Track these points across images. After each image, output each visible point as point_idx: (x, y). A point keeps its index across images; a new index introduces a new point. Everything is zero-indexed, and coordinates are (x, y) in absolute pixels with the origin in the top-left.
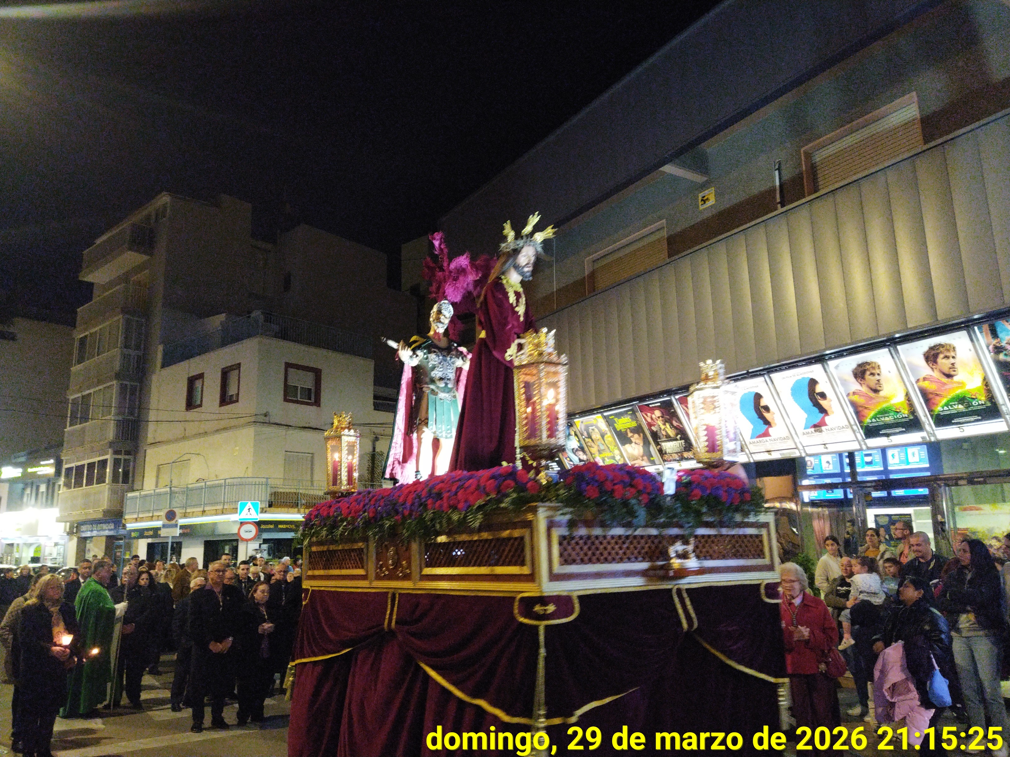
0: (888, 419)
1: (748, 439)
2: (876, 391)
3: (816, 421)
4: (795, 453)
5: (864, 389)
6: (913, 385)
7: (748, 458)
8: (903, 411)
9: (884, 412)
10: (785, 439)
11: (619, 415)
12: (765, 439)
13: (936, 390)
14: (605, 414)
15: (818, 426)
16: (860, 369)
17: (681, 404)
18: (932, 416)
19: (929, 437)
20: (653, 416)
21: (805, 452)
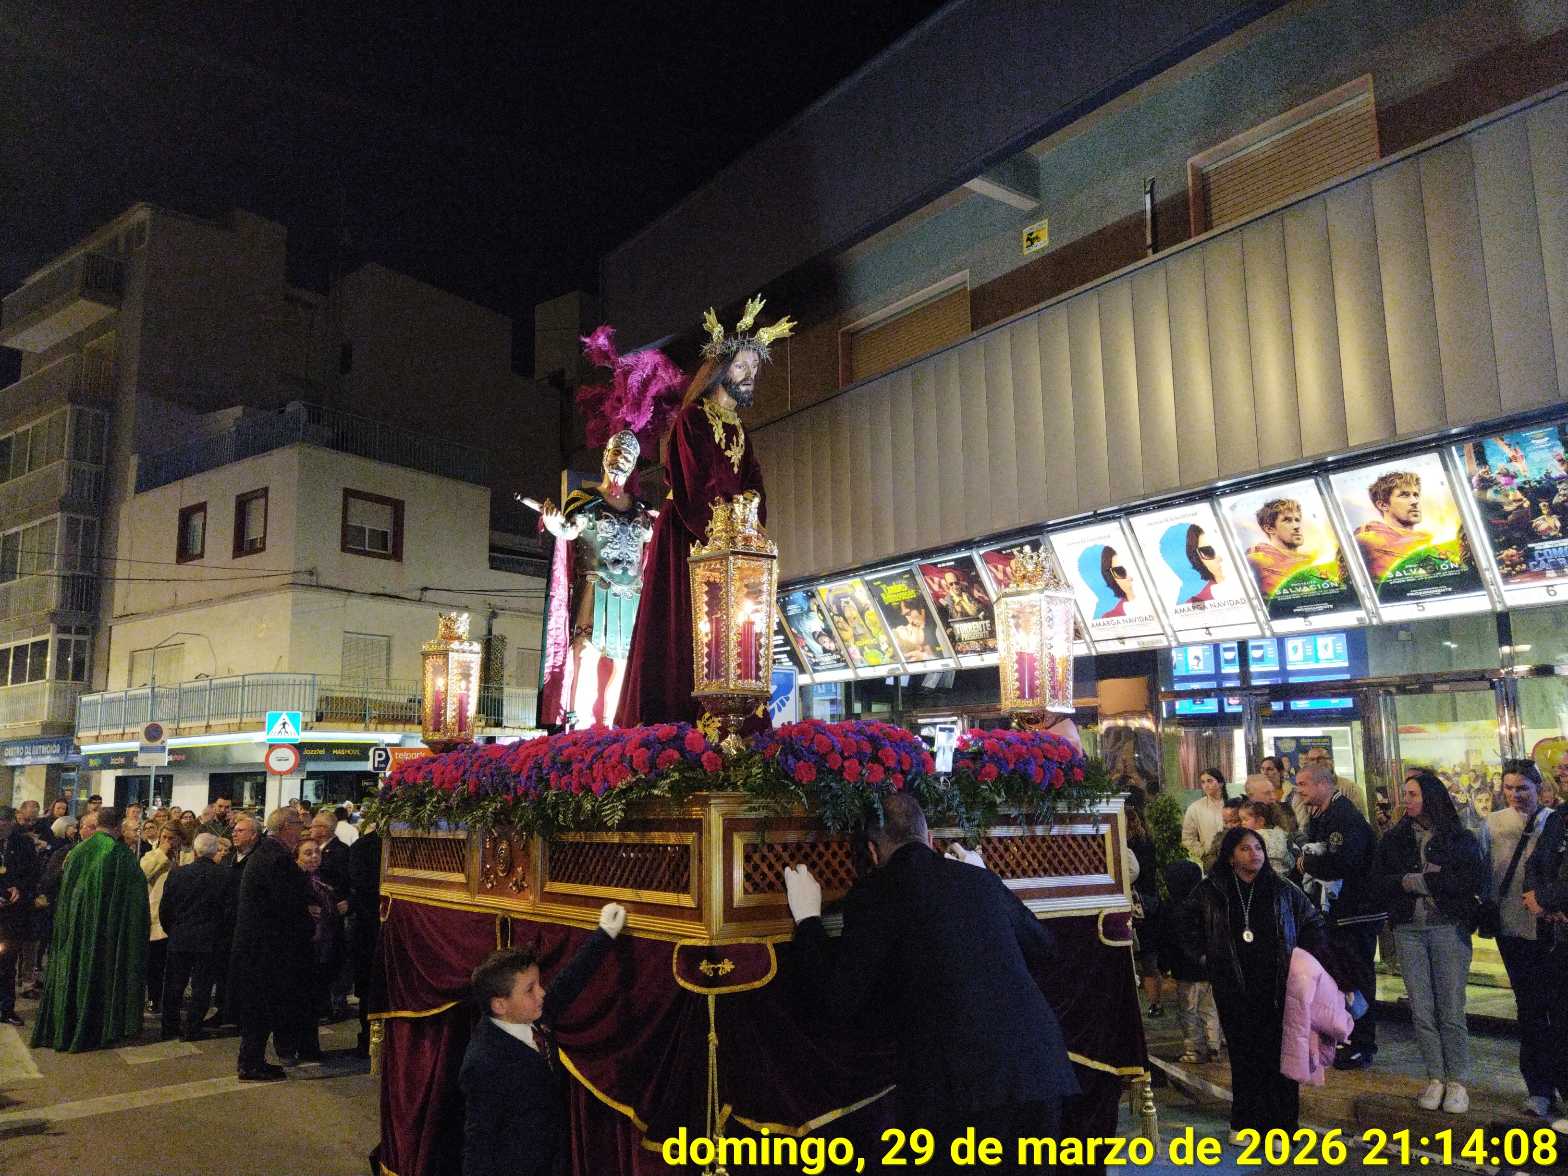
0: (1307, 590)
1: (1089, 621)
2: (1291, 546)
3: (1196, 591)
4: (1161, 641)
5: (1274, 543)
6: (1350, 536)
7: (1089, 648)
8: (1331, 577)
9: (1303, 579)
10: (1146, 619)
11: (888, 581)
12: (1115, 619)
13: (1385, 546)
14: (868, 578)
15: (1198, 600)
16: (1269, 511)
17: (987, 562)
18: (1376, 586)
19: (1370, 619)
20: (943, 582)
21: (1176, 639)
